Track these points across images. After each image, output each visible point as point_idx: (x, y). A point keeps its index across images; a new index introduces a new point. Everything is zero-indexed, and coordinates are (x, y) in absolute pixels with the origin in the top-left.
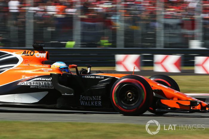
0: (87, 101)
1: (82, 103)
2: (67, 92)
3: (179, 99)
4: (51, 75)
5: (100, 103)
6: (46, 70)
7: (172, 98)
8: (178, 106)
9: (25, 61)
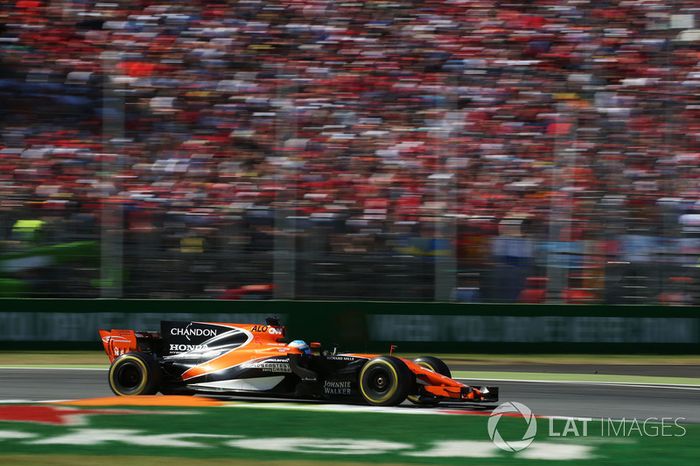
0: (333, 388)
1: (327, 391)
2: (308, 377)
3: (447, 385)
4: (289, 356)
5: (349, 391)
6: (282, 349)
7: (438, 383)
8: (446, 394)
9: (256, 338)
